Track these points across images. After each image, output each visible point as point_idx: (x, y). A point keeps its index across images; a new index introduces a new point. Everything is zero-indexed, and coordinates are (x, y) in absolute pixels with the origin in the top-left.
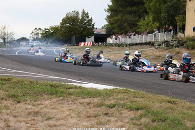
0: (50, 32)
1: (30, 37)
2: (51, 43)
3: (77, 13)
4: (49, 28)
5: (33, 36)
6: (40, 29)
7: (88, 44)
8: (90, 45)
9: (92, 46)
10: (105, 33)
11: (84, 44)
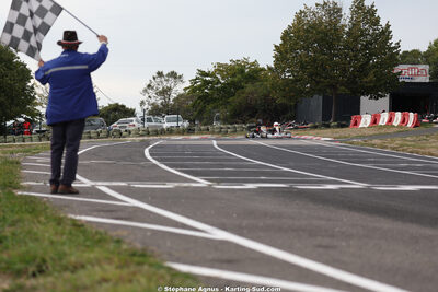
0: (219, 82)
1: (142, 103)
2: (225, 121)
3: (336, 11)
4: (212, 69)
5: (153, 100)
6: (173, 75)
7: (390, 120)
8: (403, 121)
9: (416, 125)
10: (428, 81)
11: (375, 121)
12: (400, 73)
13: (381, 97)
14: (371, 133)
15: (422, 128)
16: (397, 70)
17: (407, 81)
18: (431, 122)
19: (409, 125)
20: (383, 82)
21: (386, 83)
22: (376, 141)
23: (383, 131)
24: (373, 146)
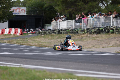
7: (10, 32)
8: (15, 32)
9: (21, 34)
10: (25, 14)
11: (3, 33)
12: (13, 11)
13: (5, 22)
14: (2, 38)
15: (24, 35)
16: (12, 10)
17: (16, 14)
18: (27, 33)
19: (18, 34)
20: (6, 15)
21: (7, 16)
22: (5, 41)
23: (7, 37)
24: (5, 42)
